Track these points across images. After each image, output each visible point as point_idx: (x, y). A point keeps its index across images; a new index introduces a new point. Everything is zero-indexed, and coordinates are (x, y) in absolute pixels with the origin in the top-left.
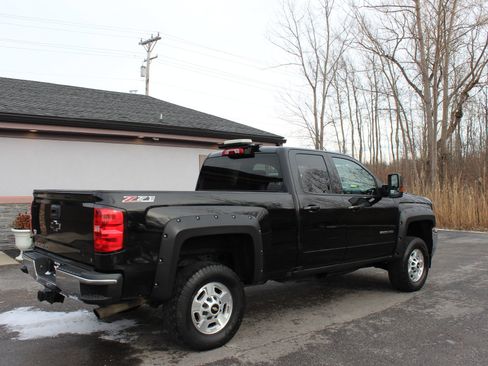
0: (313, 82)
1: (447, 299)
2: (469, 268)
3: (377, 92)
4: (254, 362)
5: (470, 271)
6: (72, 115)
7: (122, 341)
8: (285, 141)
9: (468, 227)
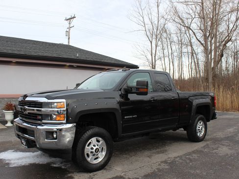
0: (151, 39)
1: (223, 145)
2: (231, 130)
3: (182, 44)
4: (131, 178)
5: (232, 131)
6: (33, 54)
7: (63, 167)
8: (138, 68)
9: (227, 110)
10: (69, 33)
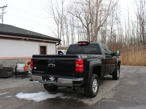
10: (3, 17)
